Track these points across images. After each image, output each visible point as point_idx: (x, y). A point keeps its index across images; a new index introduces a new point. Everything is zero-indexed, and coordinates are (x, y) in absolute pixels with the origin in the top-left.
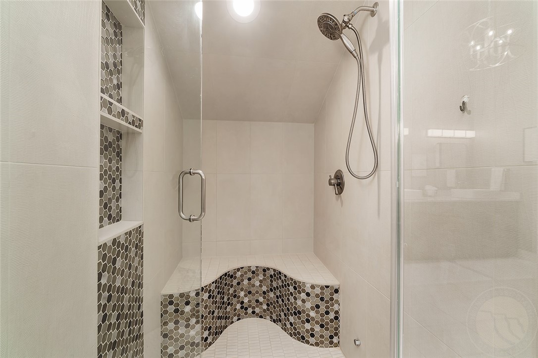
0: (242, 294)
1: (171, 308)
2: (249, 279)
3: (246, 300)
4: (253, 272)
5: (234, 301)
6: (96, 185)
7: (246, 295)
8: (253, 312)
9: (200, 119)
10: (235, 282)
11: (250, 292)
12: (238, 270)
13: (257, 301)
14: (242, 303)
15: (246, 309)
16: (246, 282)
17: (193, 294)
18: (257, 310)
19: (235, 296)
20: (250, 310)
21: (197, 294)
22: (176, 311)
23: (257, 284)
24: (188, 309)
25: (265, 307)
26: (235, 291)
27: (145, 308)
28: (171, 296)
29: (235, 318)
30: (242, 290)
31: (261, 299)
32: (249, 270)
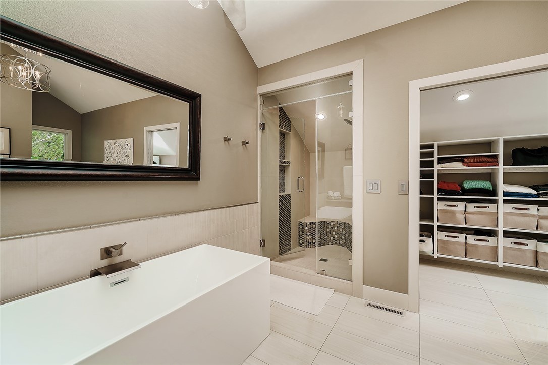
0: (334, 233)
1: (301, 227)
2: (337, 227)
3: (336, 237)
4: (339, 224)
5: (330, 235)
6: (278, 181)
7: (335, 234)
8: (339, 243)
9: (315, 152)
10: (330, 227)
11: (337, 234)
12: (332, 222)
13: (341, 238)
14: (334, 237)
15: (336, 241)
16: (335, 228)
17: (309, 224)
18: (341, 242)
19: (330, 233)
20: (338, 242)
21: (310, 224)
22: (303, 228)
23: (341, 230)
24: (307, 228)
25: (344, 241)
26: (330, 231)
27: (292, 226)
28: (301, 222)
29: (330, 243)
30: (334, 231)
31: (343, 238)
32: (337, 223)
